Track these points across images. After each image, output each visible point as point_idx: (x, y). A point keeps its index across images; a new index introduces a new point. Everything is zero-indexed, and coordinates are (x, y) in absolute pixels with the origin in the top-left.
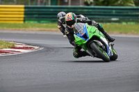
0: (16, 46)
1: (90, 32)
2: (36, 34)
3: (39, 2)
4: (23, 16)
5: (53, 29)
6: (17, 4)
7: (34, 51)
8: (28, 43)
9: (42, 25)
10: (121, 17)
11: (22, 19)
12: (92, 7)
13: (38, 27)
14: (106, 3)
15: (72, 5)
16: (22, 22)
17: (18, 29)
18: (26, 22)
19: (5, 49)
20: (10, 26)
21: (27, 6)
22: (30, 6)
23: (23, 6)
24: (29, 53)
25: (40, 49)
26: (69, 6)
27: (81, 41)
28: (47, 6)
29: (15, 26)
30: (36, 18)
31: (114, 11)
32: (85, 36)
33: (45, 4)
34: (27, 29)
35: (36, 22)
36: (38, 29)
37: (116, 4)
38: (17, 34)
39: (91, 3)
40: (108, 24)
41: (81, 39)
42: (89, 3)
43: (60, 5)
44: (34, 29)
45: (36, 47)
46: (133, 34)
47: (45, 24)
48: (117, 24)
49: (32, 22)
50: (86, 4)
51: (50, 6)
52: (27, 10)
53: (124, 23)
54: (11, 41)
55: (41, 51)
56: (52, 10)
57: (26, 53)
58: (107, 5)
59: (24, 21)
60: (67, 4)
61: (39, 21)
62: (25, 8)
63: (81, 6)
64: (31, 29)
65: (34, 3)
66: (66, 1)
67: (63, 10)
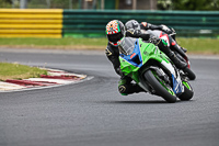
0: (49, 74)
1: (145, 53)
2: (81, 56)
3: (86, 5)
4: (60, 26)
6: (52, 7)
7: (78, 81)
8: (68, 69)
9: (90, 40)
10: (216, 28)
11: (60, 31)
12: (170, 11)
13: (85, 44)
14: (191, 6)
15: (137, 8)
16: (59, 36)
17: (52, 46)
18: (66, 36)
19: (32, 79)
20: (40, 42)
21: (66, 10)
22: (71, 10)
23: (61, 11)
24: (70, 85)
25: (89, 79)
26: (134, 11)
27: (129, 67)
28: (98, 10)
29: (49, 42)
30: (82, 29)
31: (204, 19)
32: (136, 60)
33: (96, 8)
34: (66, 47)
35: (81, 36)
36: (84, 47)
37: (208, 7)
38: (52, 54)
39: (168, 6)
40: (195, 39)
41: (130, 64)
42: (165, 5)
43: (120, 8)
44: (78, 47)
45: (82, 76)
47: (95, 40)
48: (209, 40)
49: (75, 36)
50: (160, 7)
51: (103, 11)
52: (67, 16)
54: (42, 66)
55: (89, 83)
57: (66, 86)
58: (194, 9)
59: (63, 34)
60: (130, 7)
61: (86, 35)
62: (64, 13)
63: (153, 11)
64: (73, 47)
65: (78, 5)
66: (129, 2)
67: (123, 17)
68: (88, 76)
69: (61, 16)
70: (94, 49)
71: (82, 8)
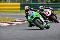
4: (20, 8)
6: (17, 2)
11: (19, 9)
14: (56, 2)
16: (19, 10)
18: (21, 10)
19: (12, 22)
20: (14, 12)
21: (21, 3)
22: (23, 3)
26: (40, 3)
28: (30, 3)
29: (16, 12)
33: (29, 2)
34: (21, 13)
38: (17, 15)
39: (49, 2)
40: (57, 11)
50: (47, 2)
52: (21, 5)
54: (15, 19)
56: (32, 5)
59: (20, 10)
63: (45, 3)
64: (23, 13)
66: (39, 1)
67: (37, 5)
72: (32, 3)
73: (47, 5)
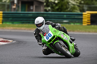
2: (11, 32)
3: (13, 10)
5: (22, 28)
7: (9, 43)
9: (14, 25)
10: (70, 20)
12: (50, 12)
14: (60, 10)
15: (35, 11)
18: (4, 23)
21: (4, 12)
22: (6, 12)
23: (1, 12)
24: (6, 45)
26: (34, 12)
28: (18, 12)
30: (11, 20)
31: (65, 16)
33: (17, 11)
34: (4, 28)
35: (11, 23)
36: (12, 28)
37: (67, 10)
39: (49, 10)
42: (48, 10)
43: (28, 11)
44: (9, 28)
45: (11, 41)
46: (78, 31)
47: (17, 25)
48: (67, 25)
49: (8, 23)
50: (46, 10)
51: (20, 12)
52: (4, 15)
53: (72, 24)
56: (21, 15)
58: (61, 11)
59: (2, 22)
60: (32, 10)
61: (13, 23)
63: (42, 12)
64: (7, 28)
65: (10, 10)
66: (32, 8)
67: (29, 15)
68: (14, 41)
69: (2, 15)
70: (16, 29)
71: (11, 11)
72: (21, 11)
73: (45, 15)
